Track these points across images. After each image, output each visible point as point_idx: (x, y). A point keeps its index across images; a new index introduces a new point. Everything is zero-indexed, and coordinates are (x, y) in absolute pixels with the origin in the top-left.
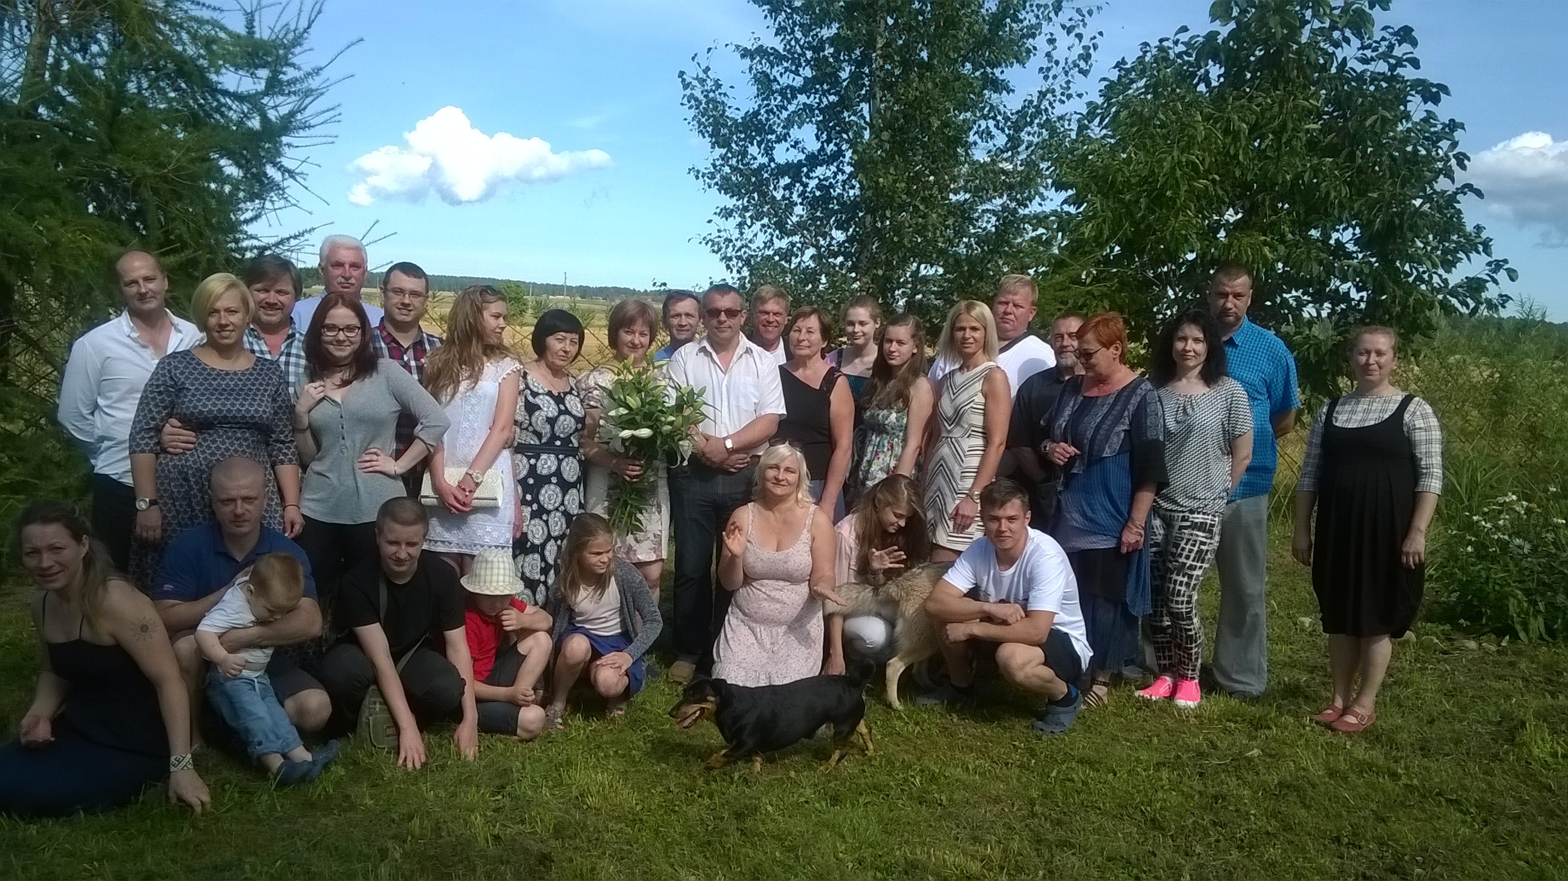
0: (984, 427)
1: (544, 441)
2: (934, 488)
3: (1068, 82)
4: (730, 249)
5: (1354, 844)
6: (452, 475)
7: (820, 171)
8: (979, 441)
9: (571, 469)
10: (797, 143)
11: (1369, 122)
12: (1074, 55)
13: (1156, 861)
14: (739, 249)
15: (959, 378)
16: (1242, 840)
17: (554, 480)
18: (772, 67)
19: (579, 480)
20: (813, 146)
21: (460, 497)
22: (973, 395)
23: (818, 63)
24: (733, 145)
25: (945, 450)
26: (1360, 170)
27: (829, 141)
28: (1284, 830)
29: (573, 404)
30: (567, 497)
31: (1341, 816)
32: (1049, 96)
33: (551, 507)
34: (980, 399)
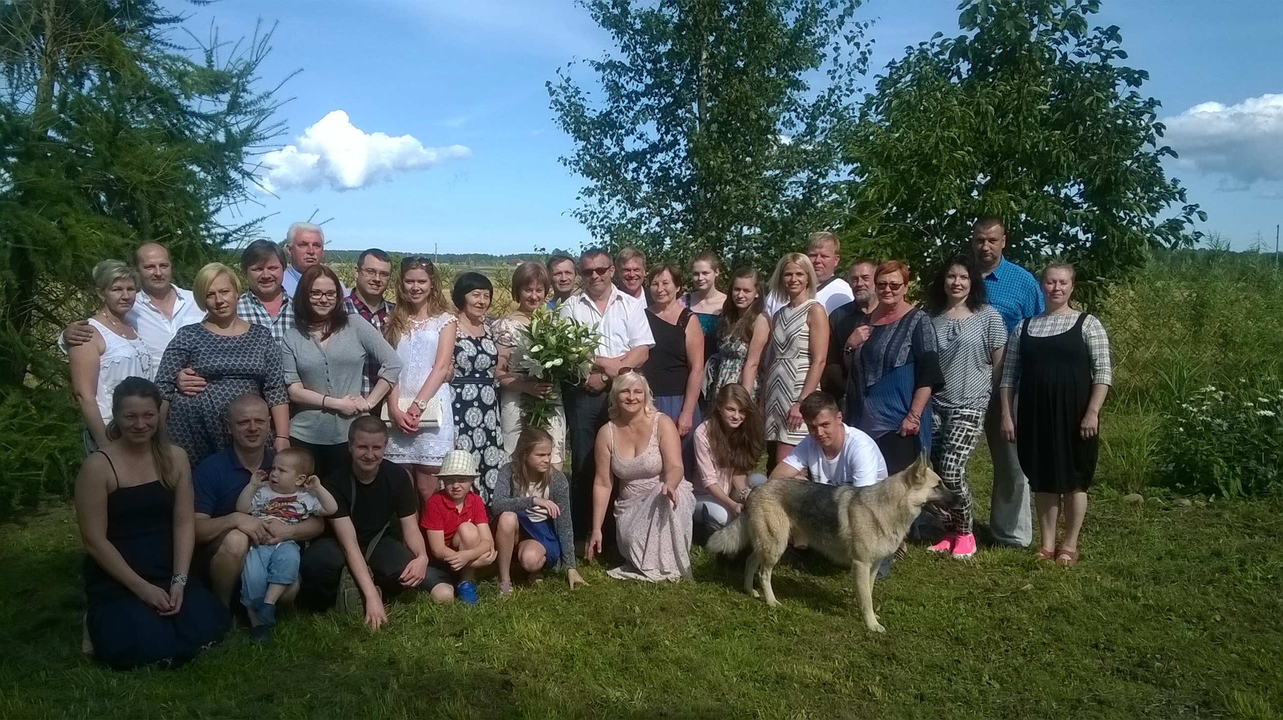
0: (809, 350)
1: (467, 374)
2: (773, 398)
3: (851, 80)
4: (595, 219)
5: (1108, 649)
6: (403, 404)
7: (661, 157)
8: (806, 361)
9: (488, 395)
10: (642, 135)
11: (1087, 102)
12: (854, 60)
13: (960, 666)
14: (602, 220)
15: (789, 313)
16: (1025, 650)
17: (476, 404)
18: (620, 77)
19: (495, 404)
20: (654, 137)
21: (409, 421)
22: (801, 325)
23: (655, 73)
24: (592, 139)
25: (781, 369)
26: (1083, 139)
27: (667, 133)
28: (1056, 641)
29: (488, 345)
30: (486, 417)
31: (1097, 629)
32: (837, 92)
33: (474, 425)
34: (806, 328)
